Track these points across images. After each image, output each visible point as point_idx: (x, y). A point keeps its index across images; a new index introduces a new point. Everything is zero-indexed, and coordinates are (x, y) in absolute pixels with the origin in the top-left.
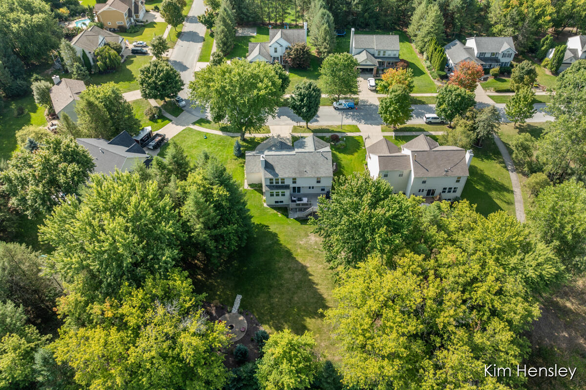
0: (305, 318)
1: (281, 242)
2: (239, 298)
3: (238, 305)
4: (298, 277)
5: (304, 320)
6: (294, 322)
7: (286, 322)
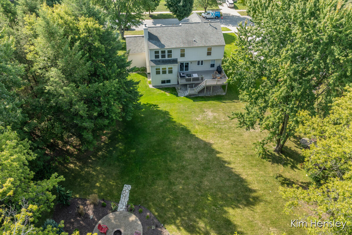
0: (226, 209)
1: (174, 120)
2: (127, 189)
3: (127, 199)
4: (202, 156)
5: (226, 212)
6: (211, 217)
7: (200, 218)
